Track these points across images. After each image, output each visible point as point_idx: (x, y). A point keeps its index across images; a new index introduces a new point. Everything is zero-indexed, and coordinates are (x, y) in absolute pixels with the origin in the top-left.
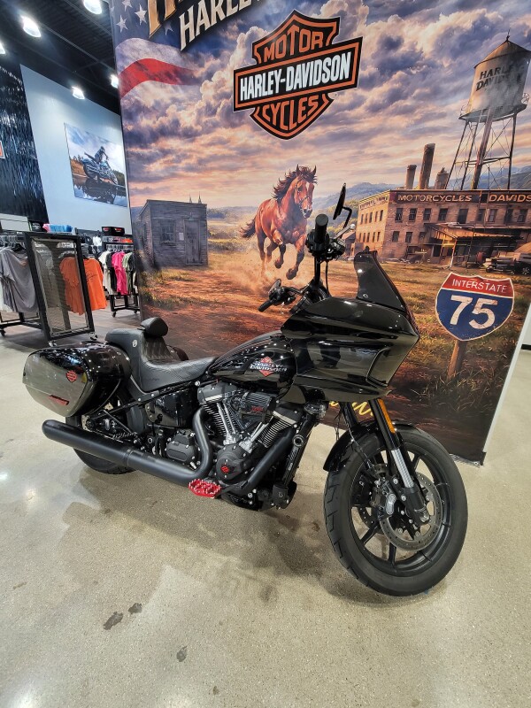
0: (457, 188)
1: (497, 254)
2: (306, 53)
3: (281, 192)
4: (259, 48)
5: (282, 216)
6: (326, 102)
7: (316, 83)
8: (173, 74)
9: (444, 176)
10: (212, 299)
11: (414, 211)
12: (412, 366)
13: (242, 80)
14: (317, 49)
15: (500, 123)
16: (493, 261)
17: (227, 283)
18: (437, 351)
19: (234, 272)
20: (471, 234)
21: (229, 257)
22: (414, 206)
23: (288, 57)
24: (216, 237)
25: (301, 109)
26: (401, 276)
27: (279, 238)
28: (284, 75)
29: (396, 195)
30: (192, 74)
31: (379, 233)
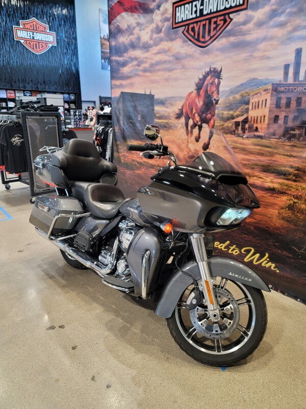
3: (199, 87)
5: (200, 103)
6: (228, 20)
7: (222, 8)
8: (138, 7)
10: (156, 163)
11: (289, 99)
12: (292, 226)
13: (177, 8)
21: (166, 133)
24: (160, 118)
25: (213, 26)
26: (281, 151)
27: (198, 120)
28: (202, 4)
29: (276, 89)
30: (149, 7)
31: (264, 116)
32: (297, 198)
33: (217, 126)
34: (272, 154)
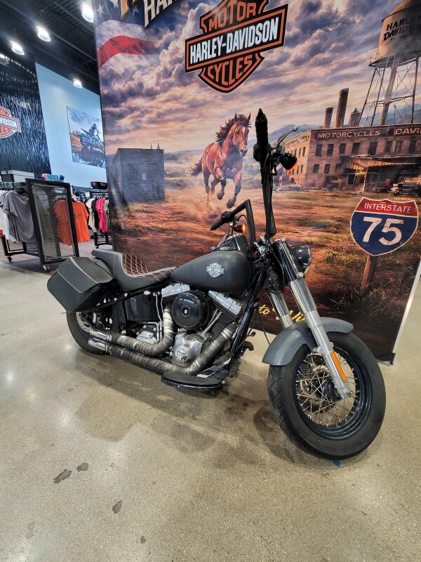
0: (368, 125)
1: (402, 180)
2: (243, 21)
3: (222, 136)
4: (205, 20)
5: (223, 156)
6: (259, 59)
7: (251, 45)
8: (139, 47)
9: (356, 115)
10: (168, 227)
11: (331, 147)
12: (330, 279)
13: (192, 47)
14: (251, 17)
15: (404, 67)
16: (400, 186)
17: (179, 213)
18: (352, 265)
19: (185, 204)
20: (380, 164)
21: (181, 192)
22: (331, 142)
23: (227, 26)
24: (171, 176)
25: (239, 67)
26: (321, 202)
27: (220, 174)
28: (225, 41)
29: (316, 134)
30: (153, 46)
31: (302, 166)
32: (337, 250)
33: (244, 180)
34: (310, 207)
